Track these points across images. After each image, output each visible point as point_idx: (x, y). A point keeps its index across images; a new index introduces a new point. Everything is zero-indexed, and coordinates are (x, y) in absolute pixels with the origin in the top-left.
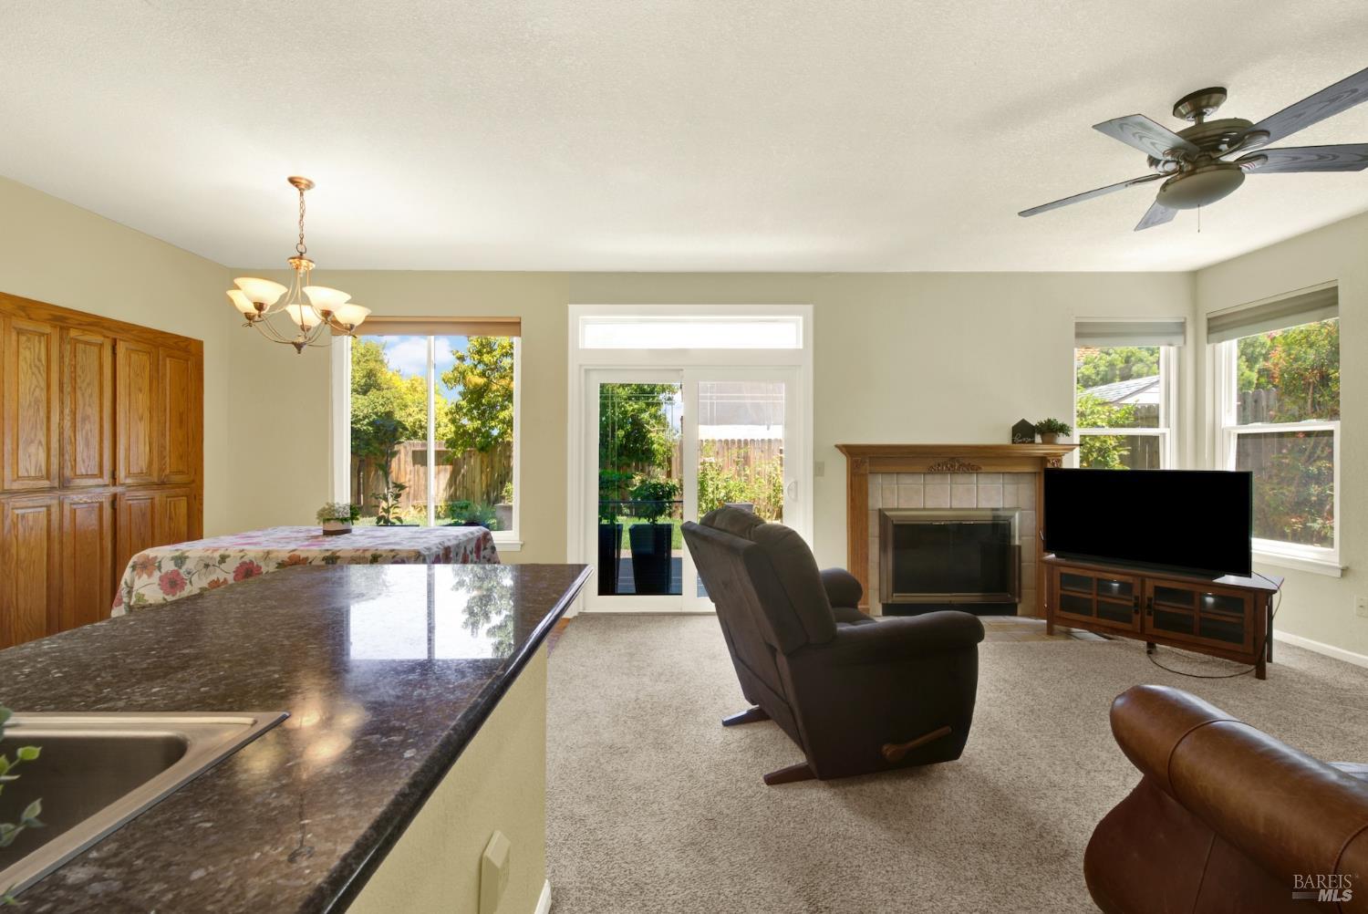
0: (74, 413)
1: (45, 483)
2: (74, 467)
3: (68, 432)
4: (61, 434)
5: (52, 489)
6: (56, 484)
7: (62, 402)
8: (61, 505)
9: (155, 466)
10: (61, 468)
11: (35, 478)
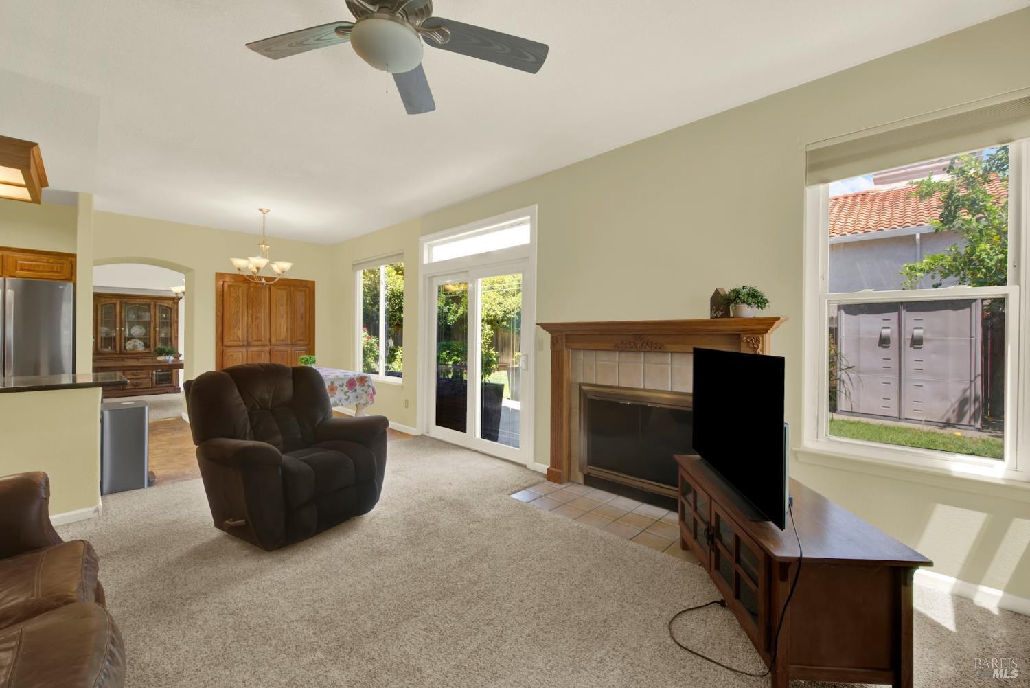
0: (252, 315)
1: (241, 343)
2: (252, 338)
3: (250, 323)
4: (247, 323)
5: (243, 346)
6: (245, 343)
7: (248, 313)
8: (247, 351)
9: (289, 336)
10: (247, 337)
11: (237, 341)
